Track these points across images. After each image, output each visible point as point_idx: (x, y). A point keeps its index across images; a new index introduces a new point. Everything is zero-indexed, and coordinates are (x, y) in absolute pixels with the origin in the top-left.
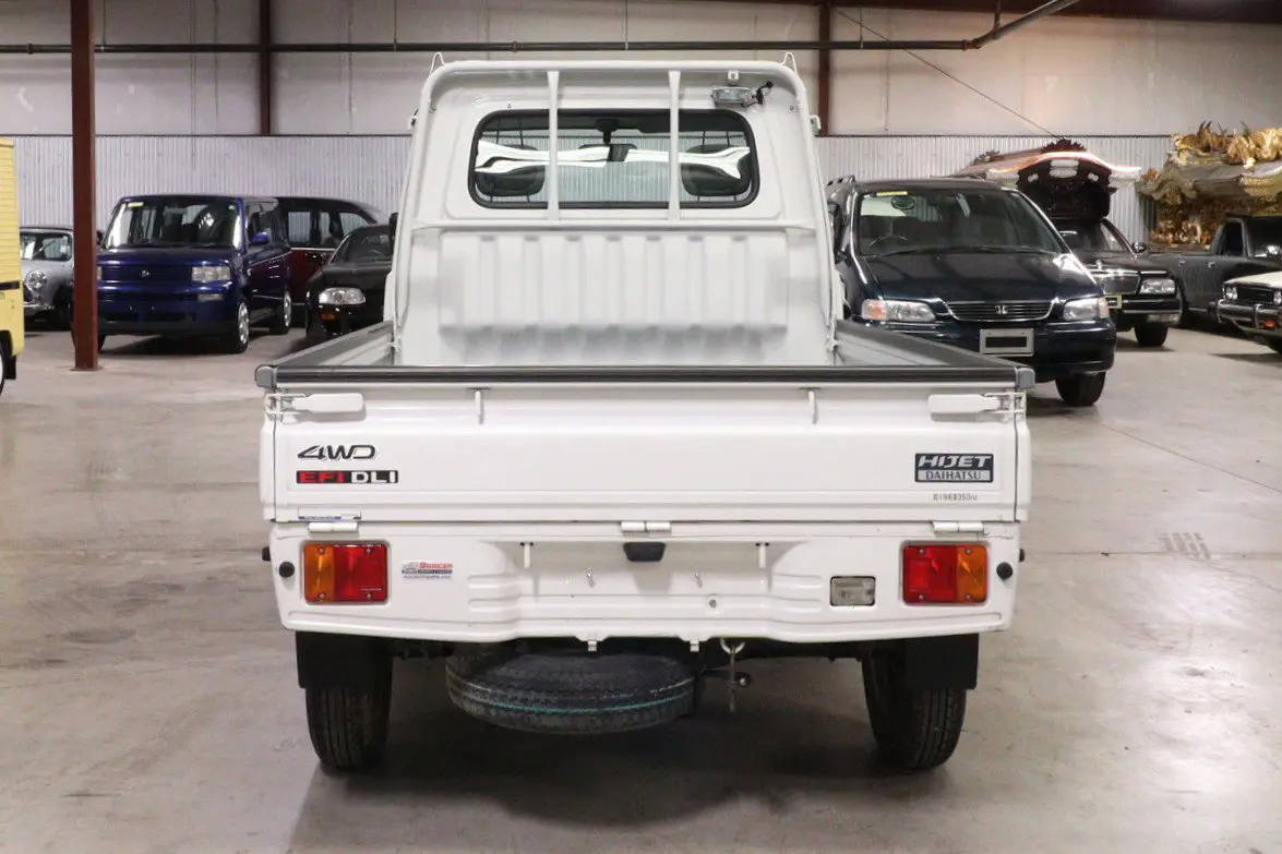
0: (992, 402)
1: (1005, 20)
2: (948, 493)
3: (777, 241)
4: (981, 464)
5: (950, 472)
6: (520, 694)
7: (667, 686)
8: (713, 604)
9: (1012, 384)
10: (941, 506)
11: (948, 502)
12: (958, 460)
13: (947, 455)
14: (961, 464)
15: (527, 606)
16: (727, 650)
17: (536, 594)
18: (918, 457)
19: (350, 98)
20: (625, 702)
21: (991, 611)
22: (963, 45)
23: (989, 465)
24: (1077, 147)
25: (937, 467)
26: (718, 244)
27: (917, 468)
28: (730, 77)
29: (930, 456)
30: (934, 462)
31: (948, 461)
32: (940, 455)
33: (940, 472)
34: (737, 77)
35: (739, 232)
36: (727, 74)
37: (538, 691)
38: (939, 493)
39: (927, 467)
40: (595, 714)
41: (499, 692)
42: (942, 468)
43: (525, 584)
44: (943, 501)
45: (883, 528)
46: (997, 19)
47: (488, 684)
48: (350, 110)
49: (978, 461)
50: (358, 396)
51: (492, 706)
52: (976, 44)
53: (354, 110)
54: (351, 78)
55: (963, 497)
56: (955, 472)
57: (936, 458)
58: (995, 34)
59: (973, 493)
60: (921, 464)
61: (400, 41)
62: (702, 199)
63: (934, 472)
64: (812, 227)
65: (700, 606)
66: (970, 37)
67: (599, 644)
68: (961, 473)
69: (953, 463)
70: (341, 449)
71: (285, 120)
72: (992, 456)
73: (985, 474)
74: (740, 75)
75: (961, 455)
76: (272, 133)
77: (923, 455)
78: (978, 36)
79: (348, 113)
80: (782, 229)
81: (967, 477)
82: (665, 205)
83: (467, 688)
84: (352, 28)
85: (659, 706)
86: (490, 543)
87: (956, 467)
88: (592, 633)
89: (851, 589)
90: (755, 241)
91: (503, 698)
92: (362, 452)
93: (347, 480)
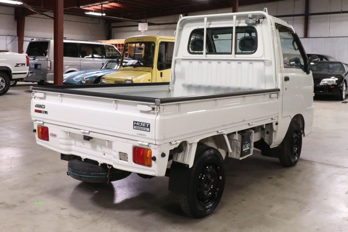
0: (150, 109)
2: (140, 133)
3: (261, 64)
4: (147, 126)
5: (141, 127)
7: (96, 173)
8: (104, 154)
9: (154, 104)
10: (139, 137)
11: (140, 136)
12: (142, 124)
13: (140, 122)
14: (143, 126)
15: (73, 147)
16: (108, 167)
17: (75, 145)
18: (134, 122)
19: (330, 27)
20: (84, 175)
21: (152, 169)
23: (149, 127)
25: (138, 126)
26: (245, 64)
27: (134, 125)
28: (249, 16)
29: (136, 122)
30: (137, 124)
31: (140, 124)
32: (139, 122)
33: (139, 127)
34: (251, 16)
35: (251, 61)
36: (248, 16)
38: (138, 133)
39: (136, 125)
40: (78, 176)
42: (139, 126)
43: (73, 142)
44: (139, 135)
45: (129, 140)
48: (329, 30)
49: (147, 125)
50: (43, 94)
53: (330, 30)
54: (330, 22)
55: (143, 135)
56: (142, 127)
57: (138, 123)
59: (146, 134)
60: (134, 124)
61: (343, 10)
62: (243, 52)
63: (137, 127)
64: (270, 60)
65: (101, 154)
67: (84, 159)
68: (143, 128)
69: (141, 125)
70: (40, 105)
71: (311, 33)
72: (150, 124)
73: (148, 129)
74: (252, 16)
75: (143, 123)
76: (308, 37)
77: (135, 121)
79: (329, 31)
80: (263, 61)
81: (144, 130)
82: (231, 53)
84: (331, 8)
85: (94, 178)
86: (62, 130)
87: (142, 126)
88: (84, 157)
89: (123, 156)
90: (255, 64)
92: (43, 107)
93: (41, 113)
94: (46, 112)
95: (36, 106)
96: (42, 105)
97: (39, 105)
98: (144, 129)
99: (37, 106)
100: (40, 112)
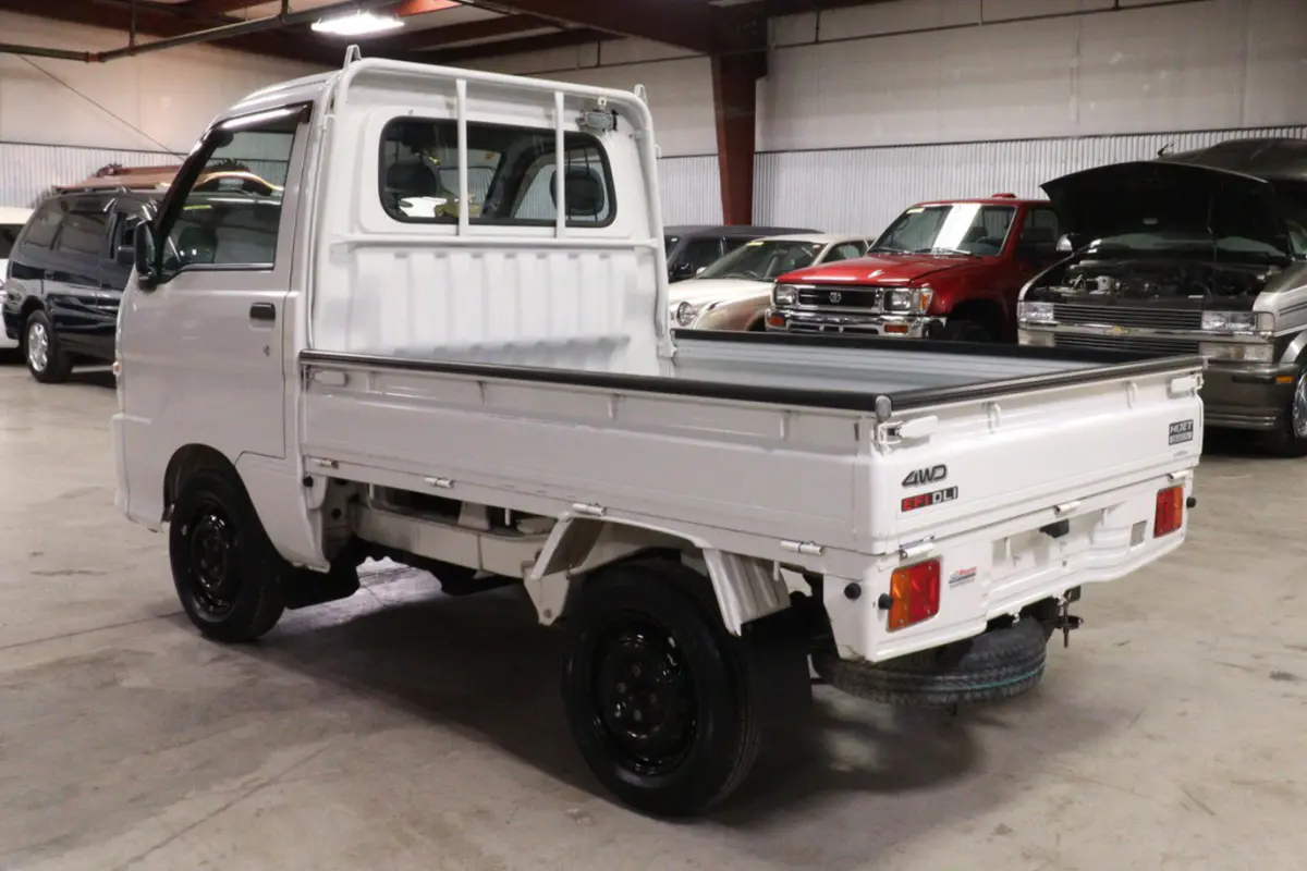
1: (141, 40)
3: (630, 259)
4: (1189, 428)
6: (994, 673)
8: (1064, 563)
10: (1176, 461)
12: (1182, 426)
13: (1179, 423)
14: (1183, 429)
18: (1170, 426)
22: (87, 57)
23: (1192, 427)
24: (243, 168)
27: (1170, 435)
28: (600, 103)
30: (1175, 430)
31: (1179, 428)
33: (1177, 436)
34: (606, 105)
35: (604, 250)
36: (597, 101)
37: (1007, 666)
38: (1176, 452)
39: (1172, 433)
41: (976, 676)
42: (1177, 433)
44: (1177, 458)
45: (1153, 483)
46: (132, 37)
47: (960, 673)
49: (1188, 425)
51: (966, 691)
52: (102, 57)
55: (1183, 453)
56: (1181, 434)
57: (1176, 426)
58: (132, 50)
59: (1187, 449)
60: (1171, 431)
63: (1175, 437)
65: (1060, 567)
66: (94, 50)
70: (927, 472)
72: (1193, 421)
73: (1190, 435)
75: (1183, 422)
77: (1172, 425)
78: (105, 50)
80: (632, 248)
81: (1185, 438)
82: (553, 224)
83: (933, 683)
88: (1015, 607)
90: (615, 259)
91: (979, 681)
92: (939, 473)
93: (930, 502)
94: (951, 493)
95: (905, 484)
96: (935, 468)
97: (921, 471)
98: (1183, 436)
99: (912, 479)
100: (926, 500)
